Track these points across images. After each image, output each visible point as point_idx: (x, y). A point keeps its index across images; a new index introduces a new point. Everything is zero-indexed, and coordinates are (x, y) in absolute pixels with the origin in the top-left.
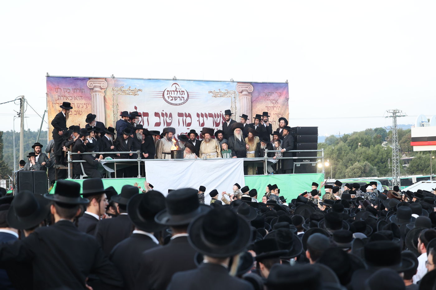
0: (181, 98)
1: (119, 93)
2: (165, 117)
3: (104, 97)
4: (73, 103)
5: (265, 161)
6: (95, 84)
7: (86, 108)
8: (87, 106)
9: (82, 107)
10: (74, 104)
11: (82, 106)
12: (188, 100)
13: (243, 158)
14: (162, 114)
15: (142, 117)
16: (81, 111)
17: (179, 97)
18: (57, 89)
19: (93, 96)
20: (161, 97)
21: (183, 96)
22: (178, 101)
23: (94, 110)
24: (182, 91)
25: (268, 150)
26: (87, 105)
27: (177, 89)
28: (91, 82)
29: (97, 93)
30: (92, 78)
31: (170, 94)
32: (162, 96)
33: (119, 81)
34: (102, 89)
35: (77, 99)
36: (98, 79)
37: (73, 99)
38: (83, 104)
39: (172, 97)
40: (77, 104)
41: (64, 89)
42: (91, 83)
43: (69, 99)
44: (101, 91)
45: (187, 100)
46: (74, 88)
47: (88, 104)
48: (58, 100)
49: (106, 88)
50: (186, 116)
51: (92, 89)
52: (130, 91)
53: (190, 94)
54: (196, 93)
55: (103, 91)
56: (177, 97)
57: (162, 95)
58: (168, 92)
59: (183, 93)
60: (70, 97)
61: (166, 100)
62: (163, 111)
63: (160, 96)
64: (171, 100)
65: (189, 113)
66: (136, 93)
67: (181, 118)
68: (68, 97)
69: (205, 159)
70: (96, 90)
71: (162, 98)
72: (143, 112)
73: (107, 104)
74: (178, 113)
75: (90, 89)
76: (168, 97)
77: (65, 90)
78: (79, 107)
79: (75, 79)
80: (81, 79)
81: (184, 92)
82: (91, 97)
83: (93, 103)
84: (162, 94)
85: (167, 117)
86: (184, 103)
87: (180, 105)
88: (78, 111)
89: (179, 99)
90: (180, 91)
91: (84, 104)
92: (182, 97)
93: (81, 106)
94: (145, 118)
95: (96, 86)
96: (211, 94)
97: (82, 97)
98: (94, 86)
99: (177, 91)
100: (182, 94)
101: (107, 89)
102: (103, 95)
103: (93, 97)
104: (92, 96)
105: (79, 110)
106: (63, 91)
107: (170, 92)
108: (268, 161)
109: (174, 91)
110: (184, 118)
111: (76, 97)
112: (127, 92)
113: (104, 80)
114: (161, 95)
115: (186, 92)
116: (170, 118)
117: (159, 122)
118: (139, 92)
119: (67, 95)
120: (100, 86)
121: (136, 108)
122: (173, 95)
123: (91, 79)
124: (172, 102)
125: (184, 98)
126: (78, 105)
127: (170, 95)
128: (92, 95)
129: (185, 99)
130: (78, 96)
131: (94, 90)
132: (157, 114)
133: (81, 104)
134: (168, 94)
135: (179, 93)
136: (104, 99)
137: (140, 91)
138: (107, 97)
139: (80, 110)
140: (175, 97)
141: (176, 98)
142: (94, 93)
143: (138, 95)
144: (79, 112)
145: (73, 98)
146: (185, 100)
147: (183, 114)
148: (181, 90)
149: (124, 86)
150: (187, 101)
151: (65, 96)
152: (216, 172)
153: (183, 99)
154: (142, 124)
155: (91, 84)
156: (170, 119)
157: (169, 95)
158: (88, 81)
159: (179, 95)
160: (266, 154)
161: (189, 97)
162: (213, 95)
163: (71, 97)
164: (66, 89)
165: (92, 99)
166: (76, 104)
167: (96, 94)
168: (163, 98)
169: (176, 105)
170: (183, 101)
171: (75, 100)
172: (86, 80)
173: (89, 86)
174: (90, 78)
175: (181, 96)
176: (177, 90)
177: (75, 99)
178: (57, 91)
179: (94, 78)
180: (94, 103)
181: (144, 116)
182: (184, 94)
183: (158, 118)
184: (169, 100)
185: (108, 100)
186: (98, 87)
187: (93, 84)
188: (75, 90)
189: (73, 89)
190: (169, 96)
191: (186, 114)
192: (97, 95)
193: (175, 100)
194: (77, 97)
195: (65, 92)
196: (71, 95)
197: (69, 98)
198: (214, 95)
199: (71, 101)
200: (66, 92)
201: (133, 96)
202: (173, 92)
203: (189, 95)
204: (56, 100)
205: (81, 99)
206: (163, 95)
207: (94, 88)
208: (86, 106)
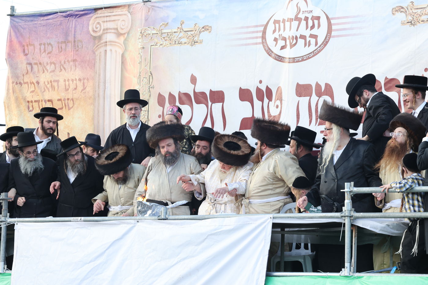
0: (308, 39)
1: (156, 40)
2: (266, 100)
3: (123, 56)
4: (57, 79)
5: (344, 224)
6: (105, 24)
7: (82, 91)
8: (86, 85)
9: (76, 89)
10: (58, 81)
11: (76, 87)
12: (327, 42)
13: (272, 216)
14: (259, 91)
15: (210, 103)
16: (72, 100)
17: (303, 37)
18: (27, 46)
19: (100, 56)
20: (256, 44)
21: (314, 32)
22: (300, 50)
23: (98, 94)
24: (313, 18)
25: (355, 186)
26: (86, 81)
27: (301, 12)
28: (98, 20)
29: (108, 48)
30: (102, 8)
31: (282, 32)
32: (260, 40)
33: (158, 7)
34: (119, 35)
35: (65, 69)
36: (115, 10)
37: (58, 69)
38: (76, 80)
39: (284, 39)
40: (65, 81)
41: (40, 45)
42: (98, 23)
43: (47, 71)
44: (117, 40)
45: (325, 43)
46: (61, 40)
47: (88, 80)
48: (27, 73)
49: (128, 33)
50: (319, 94)
51: (100, 38)
52: (182, 34)
53: (335, 24)
54: (354, 17)
55: (122, 39)
56: (296, 38)
57: (260, 34)
58: (277, 25)
59: (316, 22)
60: (51, 63)
61: (269, 52)
62: (261, 82)
63: (255, 41)
64: (283, 48)
65: (327, 85)
66: (196, 39)
67: (304, 101)
68: (47, 64)
69: (163, 217)
70: (108, 40)
71: (259, 43)
72: (211, 91)
73: (127, 75)
74: (298, 83)
75: (95, 38)
76: (276, 40)
77: (43, 47)
78: (68, 90)
79: (66, 17)
80: (77, 15)
81: (318, 18)
82: (95, 59)
83: (97, 75)
84: (260, 31)
85: (270, 99)
86: (314, 53)
87: (303, 60)
88: (64, 100)
89: (301, 42)
90: (306, 19)
91: (80, 80)
92: (312, 36)
93: (72, 86)
94: (217, 107)
95: (107, 29)
96: (401, 16)
97: (74, 61)
98: (104, 30)
99: (299, 20)
100: (313, 27)
101: (131, 35)
102: (120, 52)
103: (100, 59)
104: (98, 58)
105: (66, 98)
106: (37, 50)
107: (282, 25)
108: (352, 225)
109: (291, 20)
110: (314, 98)
111: (63, 62)
112: (175, 37)
113: (125, 11)
114: (257, 38)
115: (324, 21)
116: (278, 103)
117: (251, 116)
118: (204, 35)
119: (45, 59)
120: (117, 29)
121: (193, 80)
122: (286, 34)
123: (99, 12)
124: (282, 53)
125: (315, 37)
126: (67, 83)
127: (280, 33)
128: (96, 54)
129: (320, 40)
130: (68, 61)
131: (102, 42)
132: (245, 95)
133: (73, 81)
134: (274, 31)
135: (303, 23)
136: (122, 63)
137: (205, 32)
138: (127, 56)
139: (70, 97)
140: (293, 37)
141: (295, 41)
142: (102, 50)
143: (201, 42)
144: (66, 101)
145: (57, 65)
146: (318, 45)
147: (310, 86)
148: (310, 16)
149: (170, 21)
150: (325, 45)
151: (40, 64)
152: (184, 259)
153: (313, 41)
154: (208, 125)
155: (98, 26)
156: (277, 107)
157: (276, 35)
158: (92, 17)
159: (303, 30)
160: (348, 202)
161: (333, 33)
162: (405, 19)
163: (53, 65)
164: (44, 44)
165: (97, 65)
166: (62, 83)
167: (106, 51)
168: (263, 43)
169: (294, 60)
170: (313, 48)
171: (61, 70)
172: (88, 16)
173: (94, 31)
174: (96, 10)
175: (307, 33)
176: (299, 16)
177: (62, 68)
178: (26, 52)
179: (105, 8)
180: (99, 75)
181: (213, 102)
182: (319, 26)
183: (247, 104)
184: (276, 50)
185: (130, 66)
186: (113, 31)
187: (102, 24)
188: (63, 46)
189: (58, 43)
190: (278, 37)
191: (318, 86)
192: (108, 53)
193: (292, 46)
194: (65, 62)
195: (42, 51)
196: (54, 60)
197: (48, 67)
198: (410, 18)
199: (52, 73)
200: (45, 51)
201: (188, 46)
202: (287, 24)
203: (334, 27)
204: (23, 75)
205: (73, 68)
206: (264, 37)
207: (102, 35)
208: (82, 84)
